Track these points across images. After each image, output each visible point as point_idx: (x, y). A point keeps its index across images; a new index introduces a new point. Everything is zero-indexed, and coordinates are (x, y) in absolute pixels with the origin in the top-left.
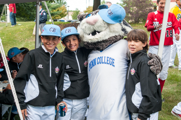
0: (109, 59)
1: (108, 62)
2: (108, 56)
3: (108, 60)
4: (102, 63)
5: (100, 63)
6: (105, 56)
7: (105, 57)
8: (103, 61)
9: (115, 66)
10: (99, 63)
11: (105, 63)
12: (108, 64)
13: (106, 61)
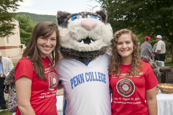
0: (100, 75)
1: (101, 79)
2: (99, 72)
3: (99, 77)
4: (94, 80)
5: (91, 80)
6: (95, 71)
7: (95, 73)
8: (95, 78)
9: (106, 82)
10: (89, 81)
11: (97, 80)
12: (101, 81)
13: (98, 78)
